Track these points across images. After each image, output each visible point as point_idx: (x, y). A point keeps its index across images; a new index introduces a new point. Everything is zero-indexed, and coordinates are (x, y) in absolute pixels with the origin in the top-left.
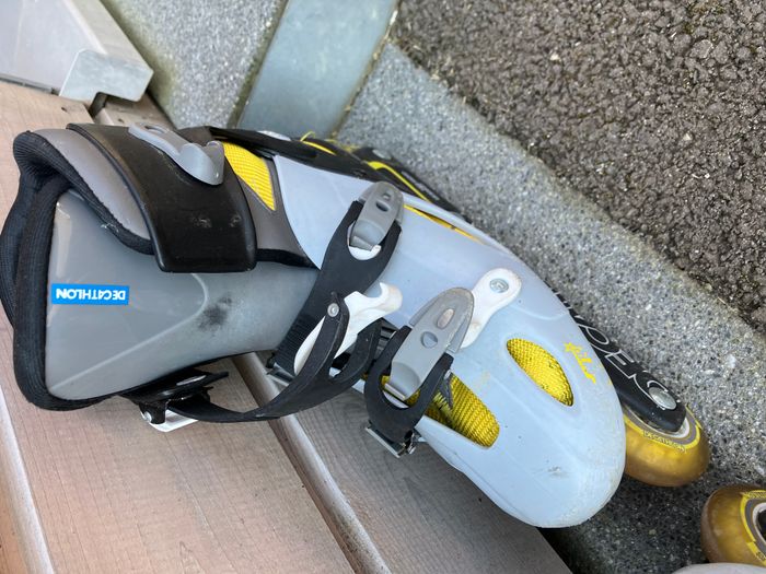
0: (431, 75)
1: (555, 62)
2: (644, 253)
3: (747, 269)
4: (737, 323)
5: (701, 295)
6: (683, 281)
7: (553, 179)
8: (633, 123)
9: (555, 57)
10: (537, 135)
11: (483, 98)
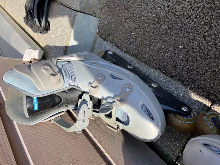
0: (108, 42)
1: (133, 35)
2: (159, 74)
3: (180, 73)
4: (181, 86)
5: (173, 81)
6: (168, 79)
7: (137, 61)
8: (151, 45)
9: (133, 33)
10: (132, 51)
11: (119, 45)
